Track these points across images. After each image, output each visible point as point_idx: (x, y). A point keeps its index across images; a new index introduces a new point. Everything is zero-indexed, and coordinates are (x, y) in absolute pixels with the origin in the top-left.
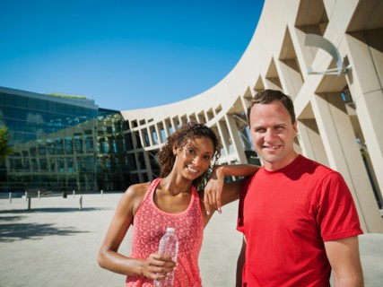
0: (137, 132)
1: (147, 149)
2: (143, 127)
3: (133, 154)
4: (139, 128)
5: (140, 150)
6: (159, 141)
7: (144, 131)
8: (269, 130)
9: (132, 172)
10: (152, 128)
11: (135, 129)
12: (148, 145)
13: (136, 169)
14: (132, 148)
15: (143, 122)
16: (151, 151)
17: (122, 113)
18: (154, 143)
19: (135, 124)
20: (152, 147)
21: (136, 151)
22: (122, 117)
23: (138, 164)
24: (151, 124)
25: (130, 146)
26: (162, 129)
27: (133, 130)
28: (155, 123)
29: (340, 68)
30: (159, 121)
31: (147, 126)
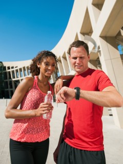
0: (10, 72)
1: (13, 80)
2: (13, 70)
3: (7, 82)
4: (11, 70)
5: (10, 80)
6: (19, 76)
7: (13, 72)
8: (78, 58)
9: (6, 90)
10: (17, 71)
11: (9, 70)
12: (14, 78)
13: (8, 88)
14: (7, 79)
15: (13, 68)
16: (15, 81)
17: (3, 63)
18: (17, 77)
19: (9, 68)
20: (16, 79)
21: (8, 80)
22: (3, 65)
23: (9, 86)
24: (16, 68)
25: (6, 78)
26: (21, 71)
27: (7, 70)
28: (18, 68)
29: (97, 50)
30: (20, 67)
31: (15, 69)
